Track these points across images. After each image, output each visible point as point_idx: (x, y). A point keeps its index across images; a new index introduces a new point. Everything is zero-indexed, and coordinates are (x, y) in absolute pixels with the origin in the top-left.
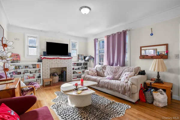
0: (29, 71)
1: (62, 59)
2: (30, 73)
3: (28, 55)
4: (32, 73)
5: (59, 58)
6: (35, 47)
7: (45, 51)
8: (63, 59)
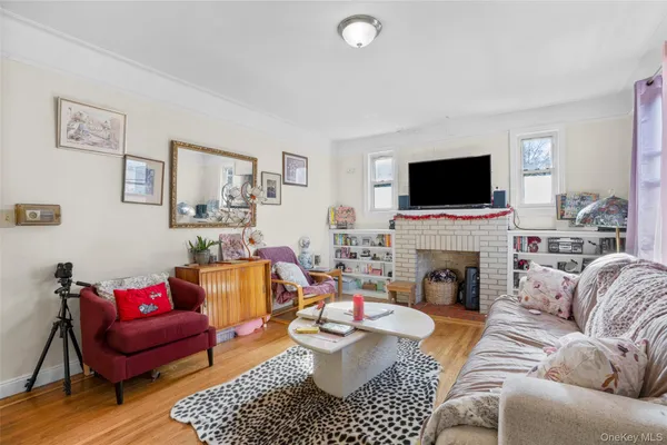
0: (372, 254)
1: (455, 218)
2: (374, 258)
3: (373, 209)
4: (378, 259)
5: (445, 215)
6: (389, 185)
7: (406, 192)
8: (464, 218)
